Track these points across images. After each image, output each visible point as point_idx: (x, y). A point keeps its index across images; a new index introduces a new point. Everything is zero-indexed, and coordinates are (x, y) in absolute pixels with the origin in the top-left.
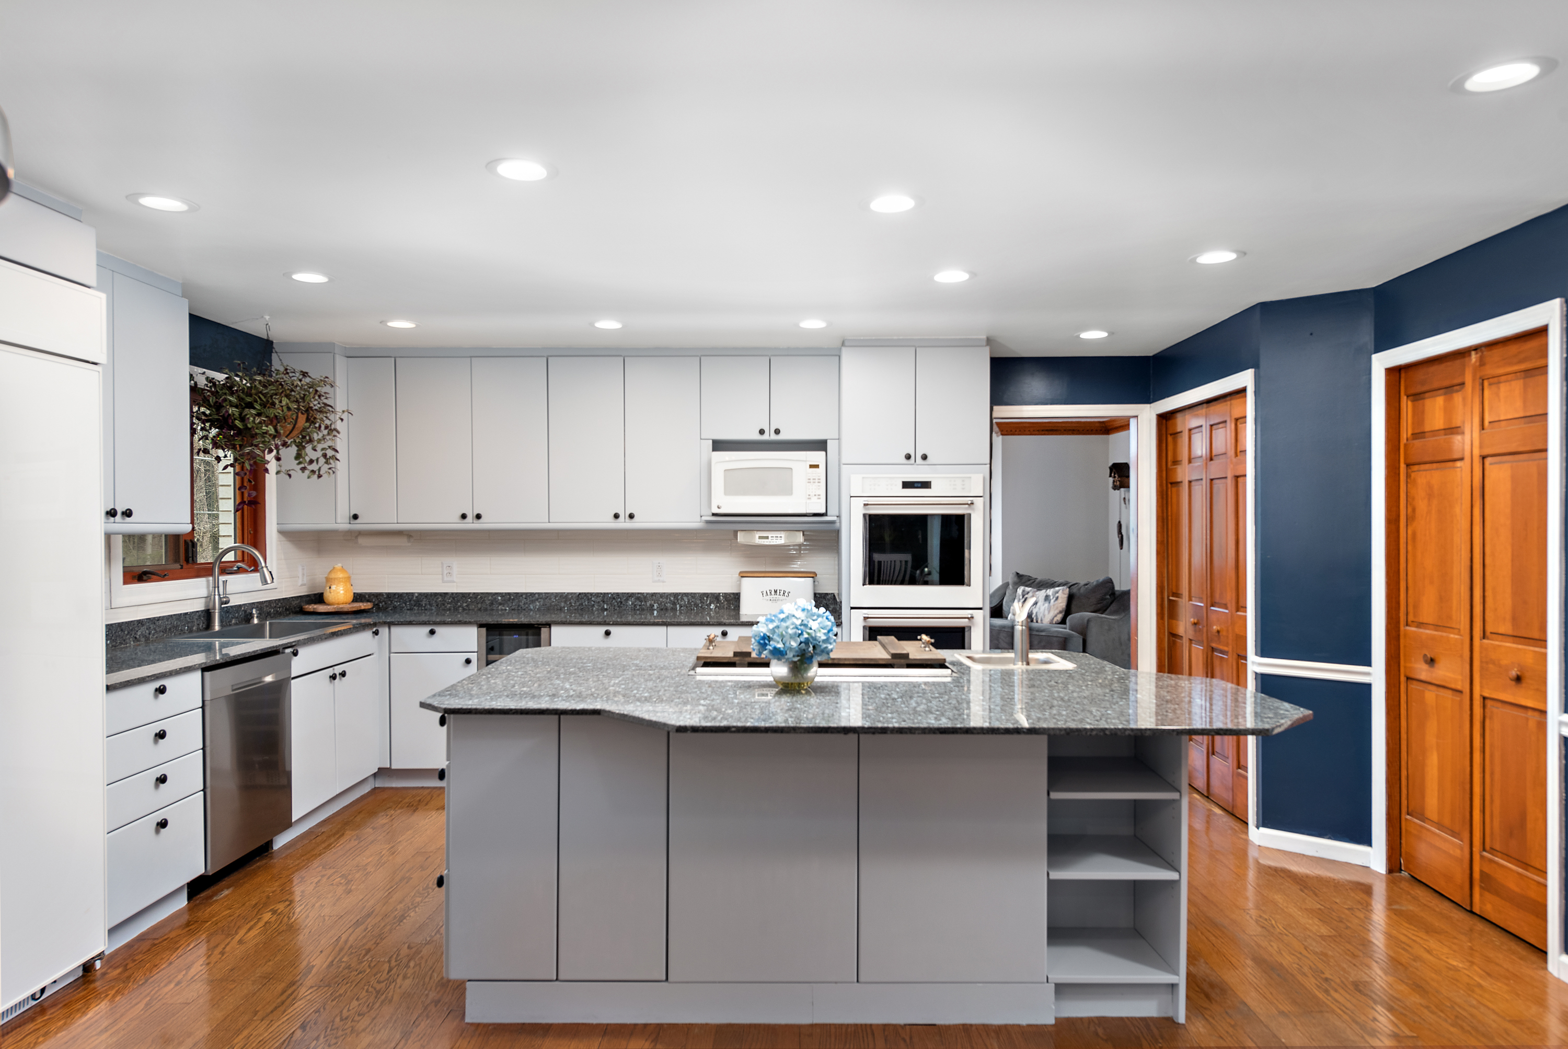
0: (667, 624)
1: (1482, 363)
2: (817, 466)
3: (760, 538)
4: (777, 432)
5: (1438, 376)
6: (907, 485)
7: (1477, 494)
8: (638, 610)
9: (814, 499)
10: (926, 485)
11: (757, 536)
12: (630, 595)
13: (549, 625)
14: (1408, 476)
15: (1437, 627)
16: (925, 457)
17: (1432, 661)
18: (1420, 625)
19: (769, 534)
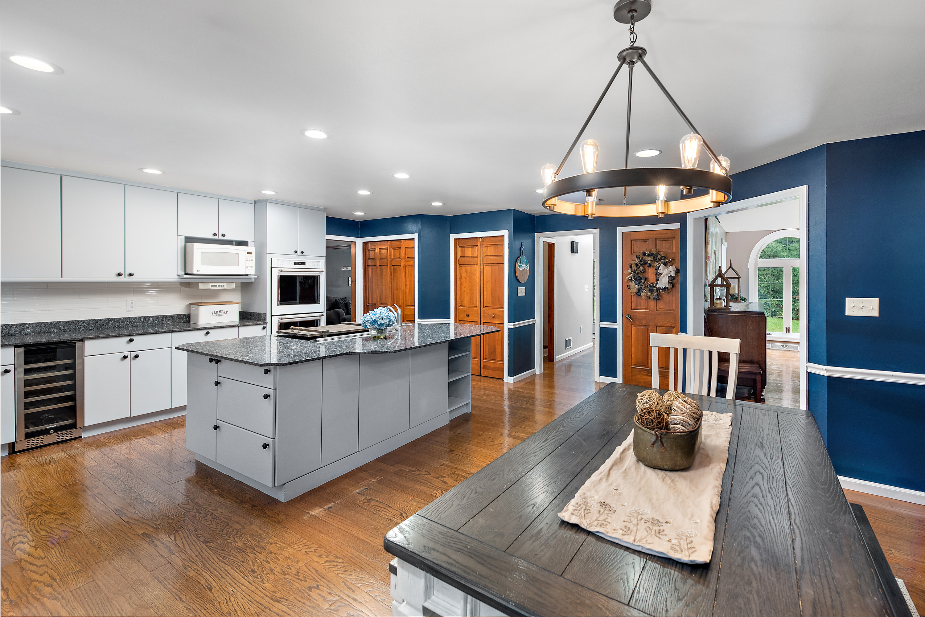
0: (171, 332)
1: (483, 241)
2: (251, 253)
3: (212, 286)
4: (223, 235)
5: (470, 243)
6: (295, 263)
7: (482, 273)
8: (117, 328)
9: (250, 268)
10: (304, 264)
11: (211, 285)
12: (109, 320)
13: (83, 340)
14: (459, 267)
15: (469, 306)
16: (302, 252)
17: (468, 316)
18: (463, 306)
19: (218, 284)
